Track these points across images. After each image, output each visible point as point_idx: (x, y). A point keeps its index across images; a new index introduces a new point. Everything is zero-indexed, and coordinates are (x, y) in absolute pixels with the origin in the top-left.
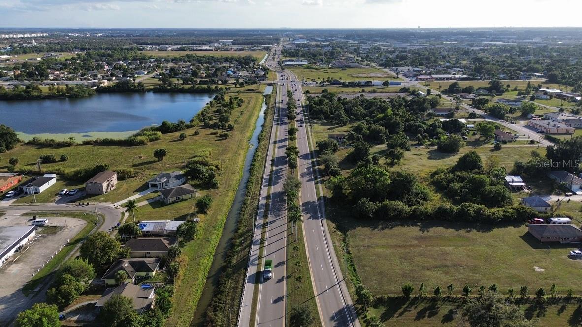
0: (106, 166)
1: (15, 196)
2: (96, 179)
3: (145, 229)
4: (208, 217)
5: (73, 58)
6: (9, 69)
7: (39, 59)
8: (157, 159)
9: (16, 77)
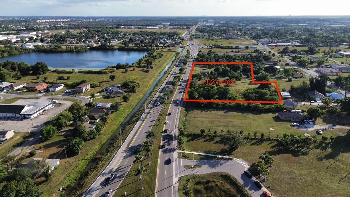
0: (86, 81)
1: (45, 92)
2: (80, 86)
3: (98, 106)
4: (127, 103)
5: (81, 32)
6: (47, 38)
7: (64, 33)
8: (111, 80)
9: (51, 42)
